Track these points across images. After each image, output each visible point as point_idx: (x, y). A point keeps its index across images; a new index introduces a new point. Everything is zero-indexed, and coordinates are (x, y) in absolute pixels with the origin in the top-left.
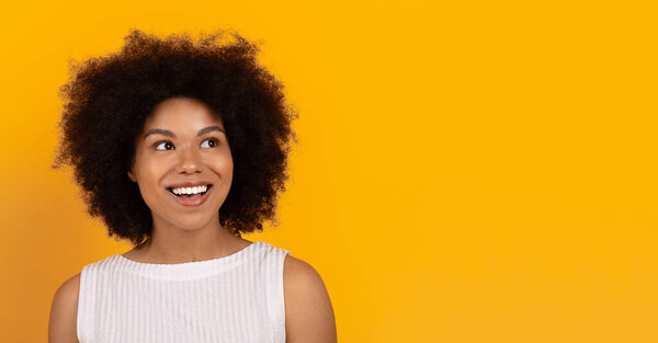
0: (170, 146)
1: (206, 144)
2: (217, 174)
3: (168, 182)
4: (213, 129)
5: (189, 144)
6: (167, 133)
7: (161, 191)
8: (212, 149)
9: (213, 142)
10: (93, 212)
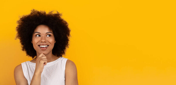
0: (40, 36)
1: (48, 36)
2: (50, 43)
3: (38, 44)
4: (50, 32)
5: (44, 36)
6: (39, 33)
7: (37, 46)
8: (49, 37)
9: (50, 35)
10: (23, 50)
